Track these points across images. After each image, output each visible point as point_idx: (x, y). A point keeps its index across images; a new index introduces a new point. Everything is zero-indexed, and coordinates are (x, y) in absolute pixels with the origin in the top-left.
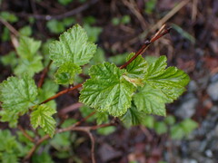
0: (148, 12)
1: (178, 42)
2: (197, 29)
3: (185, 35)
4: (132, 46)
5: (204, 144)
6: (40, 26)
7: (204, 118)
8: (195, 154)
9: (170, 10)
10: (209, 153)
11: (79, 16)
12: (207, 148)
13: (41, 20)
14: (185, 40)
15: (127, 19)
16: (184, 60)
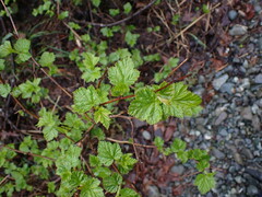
0: (173, 23)
1: (194, 47)
2: (209, 37)
3: (200, 42)
4: (161, 48)
5: (206, 120)
6: (96, 31)
7: (208, 103)
8: (199, 127)
9: (190, 23)
10: (209, 127)
11: (123, 24)
12: (208, 124)
13: (97, 27)
14: (199, 45)
15: (158, 28)
16: (197, 60)
